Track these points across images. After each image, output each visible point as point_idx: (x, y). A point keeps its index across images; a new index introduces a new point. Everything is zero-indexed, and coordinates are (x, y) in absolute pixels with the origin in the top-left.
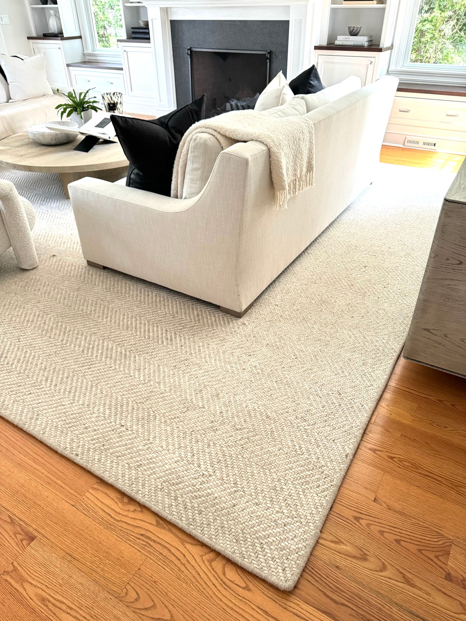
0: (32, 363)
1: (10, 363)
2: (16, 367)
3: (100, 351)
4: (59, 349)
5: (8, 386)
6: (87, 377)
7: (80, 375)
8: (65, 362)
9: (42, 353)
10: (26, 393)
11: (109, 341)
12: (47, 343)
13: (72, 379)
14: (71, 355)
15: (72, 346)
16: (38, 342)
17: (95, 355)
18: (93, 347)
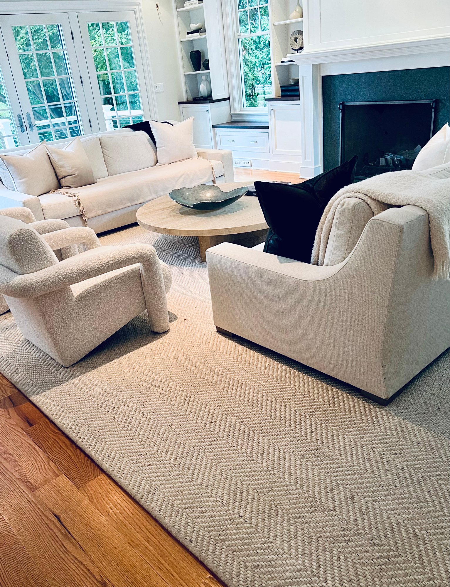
0: (154, 432)
1: (133, 430)
2: (139, 435)
3: (222, 427)
4: (181, 420)
5: (129, 454)
6: (207, 454)
7: (200, 451)
8: (186, 435)
9: (165, 422)
10: (146, 463)
11: (232, 416)
12: (170, 412)
13: (193, 455)
14: (193, 428)
15: (195, 417)
16: (162, 410)
17: (217, 431)
18: (216, 422)
